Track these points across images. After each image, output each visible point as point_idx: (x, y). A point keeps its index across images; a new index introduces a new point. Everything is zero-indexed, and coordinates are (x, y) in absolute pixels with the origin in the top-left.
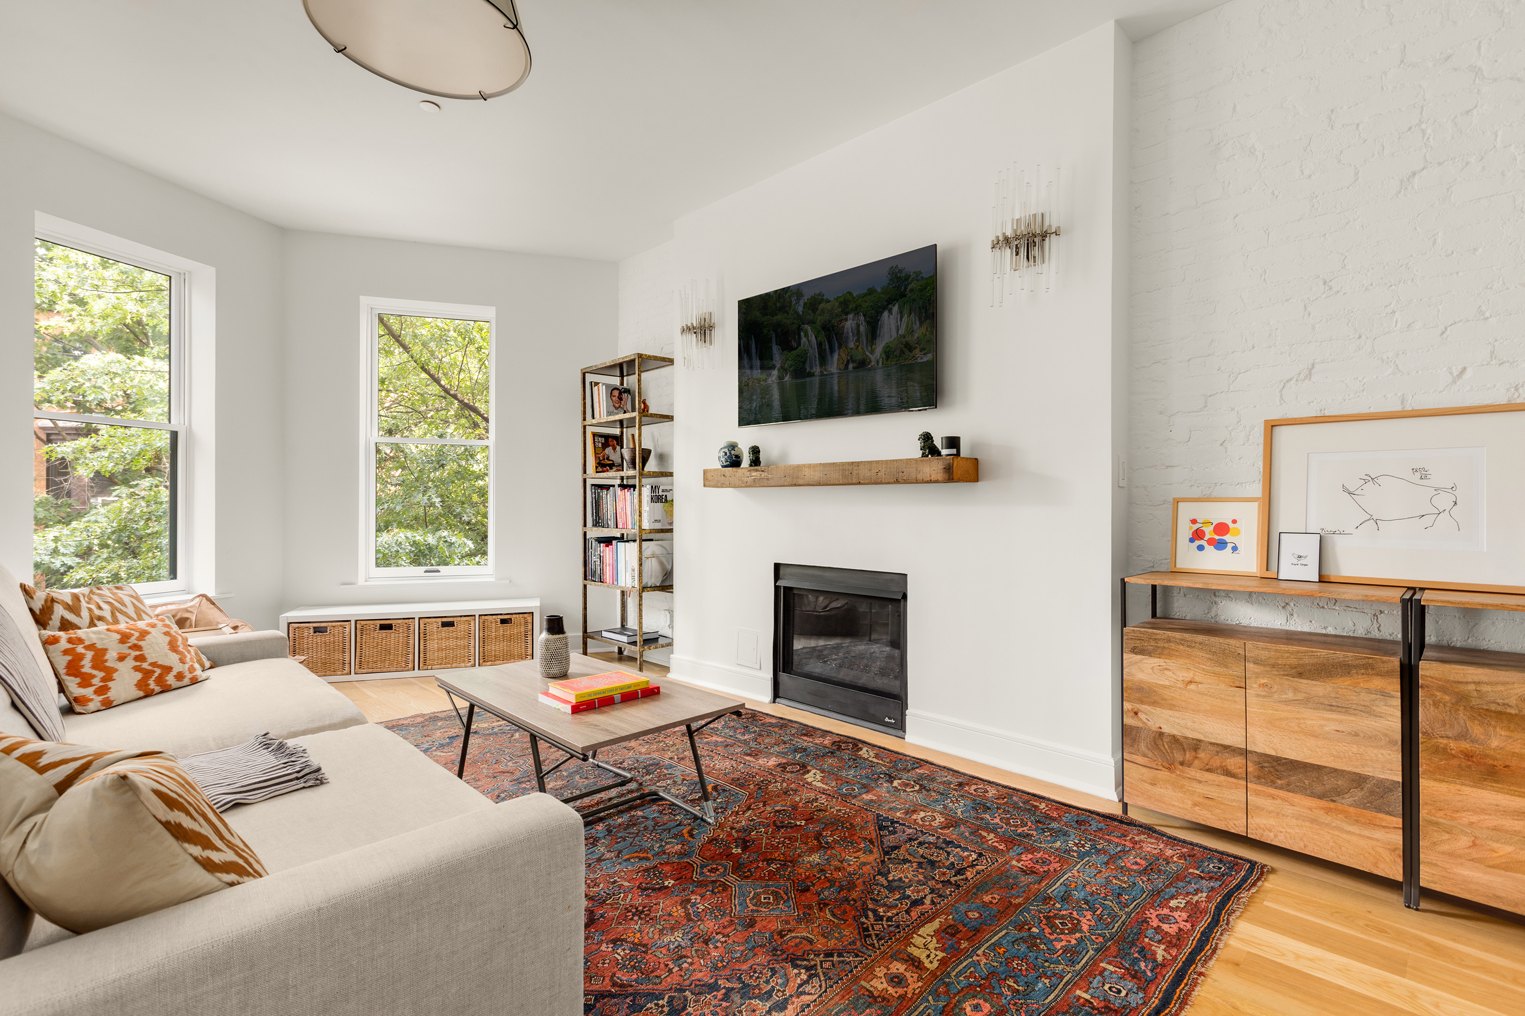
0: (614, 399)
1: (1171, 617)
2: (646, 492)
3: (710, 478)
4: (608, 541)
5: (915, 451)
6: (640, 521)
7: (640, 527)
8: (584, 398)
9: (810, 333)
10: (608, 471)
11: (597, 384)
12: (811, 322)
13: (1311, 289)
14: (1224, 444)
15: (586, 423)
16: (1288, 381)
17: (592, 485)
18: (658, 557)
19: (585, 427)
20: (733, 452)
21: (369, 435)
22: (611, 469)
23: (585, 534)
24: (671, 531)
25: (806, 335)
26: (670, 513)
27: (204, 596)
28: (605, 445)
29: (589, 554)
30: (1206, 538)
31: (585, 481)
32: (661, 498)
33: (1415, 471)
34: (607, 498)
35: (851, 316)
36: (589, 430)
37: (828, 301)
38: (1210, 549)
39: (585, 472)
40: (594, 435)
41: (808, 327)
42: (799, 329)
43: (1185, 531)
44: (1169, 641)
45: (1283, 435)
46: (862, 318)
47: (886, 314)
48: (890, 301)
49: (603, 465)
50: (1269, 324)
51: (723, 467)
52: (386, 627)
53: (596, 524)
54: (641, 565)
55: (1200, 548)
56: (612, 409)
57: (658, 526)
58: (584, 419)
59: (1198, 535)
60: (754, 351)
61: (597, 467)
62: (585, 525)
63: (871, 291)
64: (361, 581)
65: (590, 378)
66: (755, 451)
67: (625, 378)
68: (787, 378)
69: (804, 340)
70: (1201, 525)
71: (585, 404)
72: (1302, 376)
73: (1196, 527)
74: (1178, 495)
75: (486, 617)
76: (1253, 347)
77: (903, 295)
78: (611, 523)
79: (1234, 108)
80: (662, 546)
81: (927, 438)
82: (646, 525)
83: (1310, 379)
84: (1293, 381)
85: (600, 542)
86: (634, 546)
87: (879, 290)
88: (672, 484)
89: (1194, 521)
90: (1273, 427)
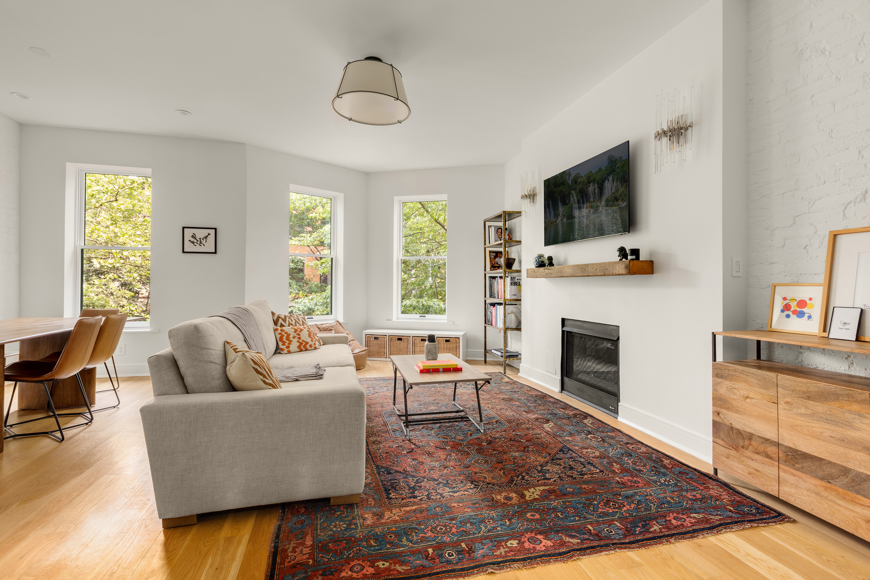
0: (498, 233)
1: (774, 360)
2: (508, 280)
3: (529, 273)
4: (493, 305)
5: (615, 257)
6: (505, 295)
7: (504, 298)
8: (485, 234)
9: (574, 195)
10: (497, 269)
11: (491, 226)
12: (575, 189)
13: (864, 139)
14: (807, 248)
15: (486, 246)
16: (848, 204)
17: (489, 277)
18: (515, 313)
19: (485, 248)
20: (540, 260)
21: (398, 256)
22: (498, 268)
23: (485, 301)
24: (520, 300)
25: (573, 196)
26: (520, 291)
27: (338, 321)
28: (496, 257)
29: (487, 311)
30: (791, 310)
31: (485, 275)
32: (516, 283)
34: (495, 282)
35: (591, 184)
36: (488, 250)
37: (582, 177)
38: (793, 317)
39: (485, 270)
40: (490, 252)
41: (573, 192)
42: (570, 193)
43: (779, 305)
44: (736, 371)
45: (842, 240)
46: (596, 185)
47: (606, 181)
48: (608, 175)
49: (495, 267)
50: (834, 166)
51: (536, 267)
52: (400, 339)
53: (492, 296)
54: (505, 317)
55: (788, 316)
56: (498, 238)
57: (514, 297)
58: (485, 244)
59: (787, 307)
60: (551, 207)
61: (491, 268)
62: (485, 297)
63: (600, 170)
64: (394, 319)
65: (488, 224)
66: (550, 259)
67: (507, 222)
68: (565, 220)
69: (572, 199)
70: (789, 301)
71: (485, 237)
72: (858, 200)
73: (786, 302)
74: (775, 282)
75: (439, 338)
76: (825, 182)
77: (614, 171)
78: (496, 296)
79: (811, 24)
80: (517, 308)
81: (622, 251)
82: (508, 297)
83: (865, 201)
84: (853, 203)
85: (491, 305)
86: (502, 307)
87: (604, 169)
88: (520, 276)
89: (785, 299)
90: (835, 236)
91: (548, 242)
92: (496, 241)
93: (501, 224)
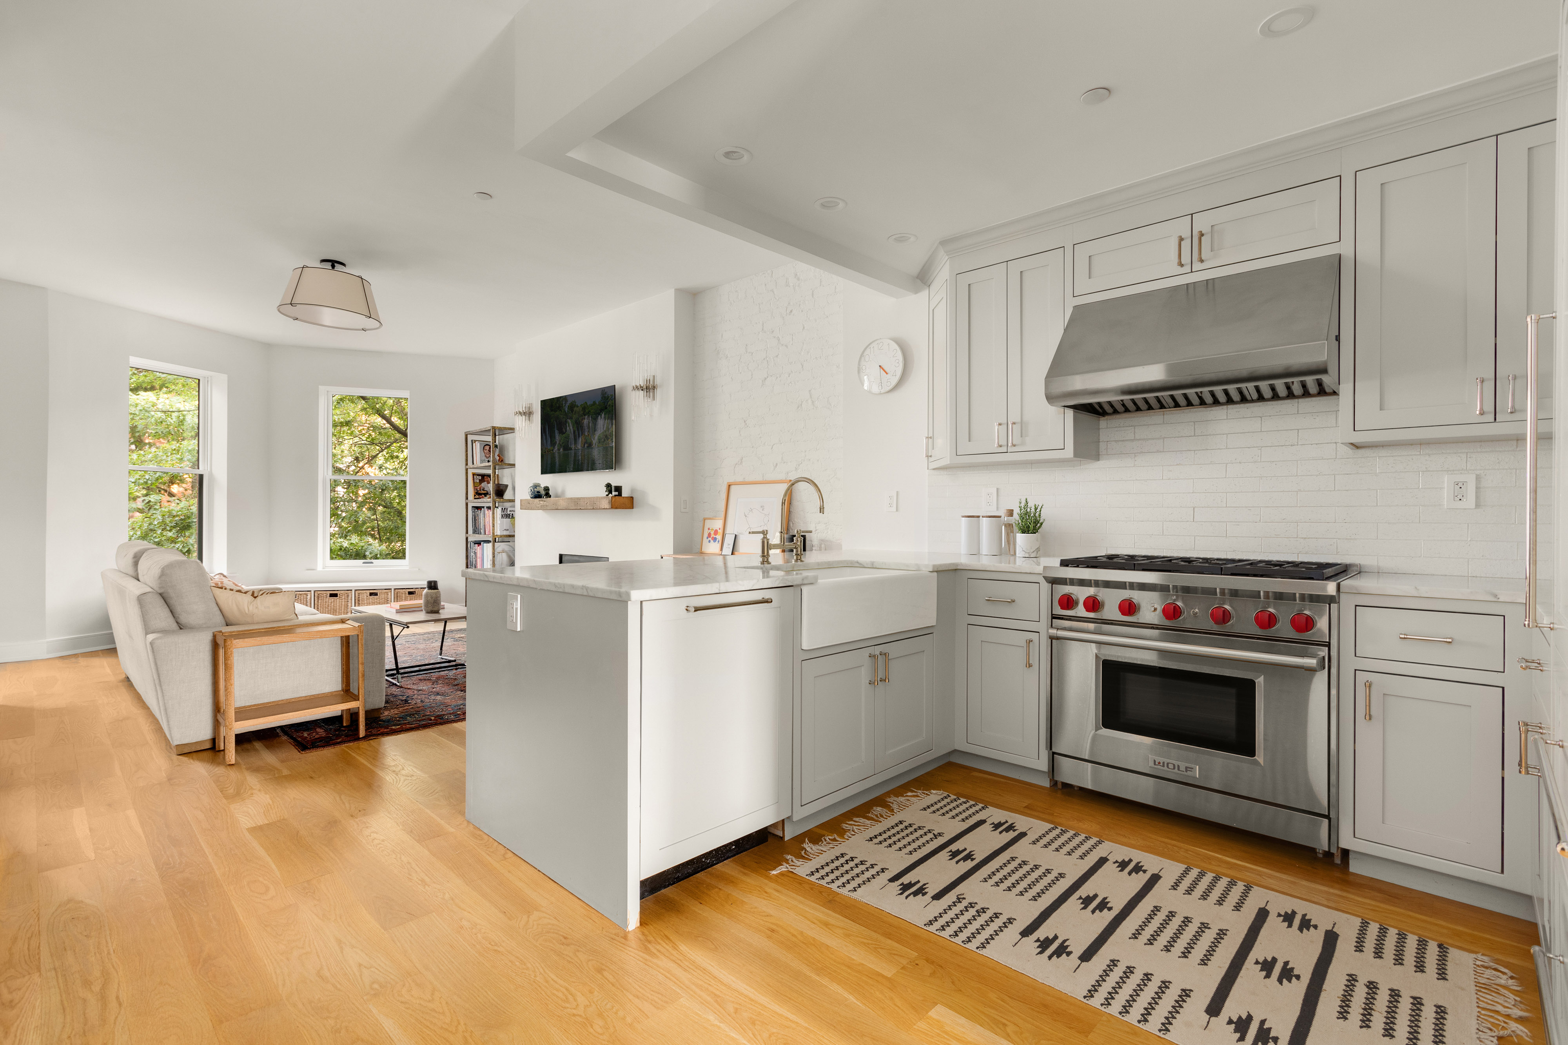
0: (486, 451)
2: (498, 512)
3: (523, 504)
4: (478, 543)
5: (603, 492)
6: (493, 530)
7: (493, 533)
8: (467, 451)
9: (570, 425)
10: (483, 498)
11: (475, 441)
12: (571, 418)
14: (719, 494)
15: (467, 467)
16: (734, 465)
17: (473, 507)
18: (506, 552)
19: (467, 470)
20: (535, 489)
21: (326, 474)
22: (486, 496)
23: (467, 539)
24: (514, 536)
25: (569, 426)
26: (513, 525)
27: (221, 574)
28: (481, 481)
29: (469, 551)
30: (711, 537)
31: (467, 504)
32: (509, 516)
33: (761, 507)
34: (481, 514)
35: (586, 417)
36: (470, 472)
37: (578, 407)
38: (712, 542)
39: (467, 498)
40: (474, 474)
41: (569, 421)
42: (566, 422)
43: (706, 535)
45: (731, 489)
46: (590, 419)
47: (599, 417)
48: (601, 410)
49: (479, 494)
50: (730, 439)
51: (532, 498)
52: (334, 596)
53: (476, 531)
54: (494, 557)
56: (484, 458)
57: (507, 533)
58: (467, 464)
59: (709, 535)
60: (547, 433)
61: (475, 495)
62: (467, 533)
63: (592, 405)
64: (320, 568)
65: (470, 438)
66: (547, 489)
67: (497, 437)
68: (562, 448)
69: (568, 428)
70: (710, 530)
71: (467, 455)
74: (706, 516)
75: (399, 590)
76: (727, 449)
77: (604, 408)
78: (482, 531)
79: (722, 336)
80: (509, 546)
81: (609, 486)
82: (498, 532)
83: (740, 464)
84: (736, 465)
85: (475, 544)
86: (490, 545)
87: (598, 404)
88: (514, 507)
89: (708, 529)
90: (729, 485)
91: (544, 471)
92: (482, 461)
93: (489, 439)
